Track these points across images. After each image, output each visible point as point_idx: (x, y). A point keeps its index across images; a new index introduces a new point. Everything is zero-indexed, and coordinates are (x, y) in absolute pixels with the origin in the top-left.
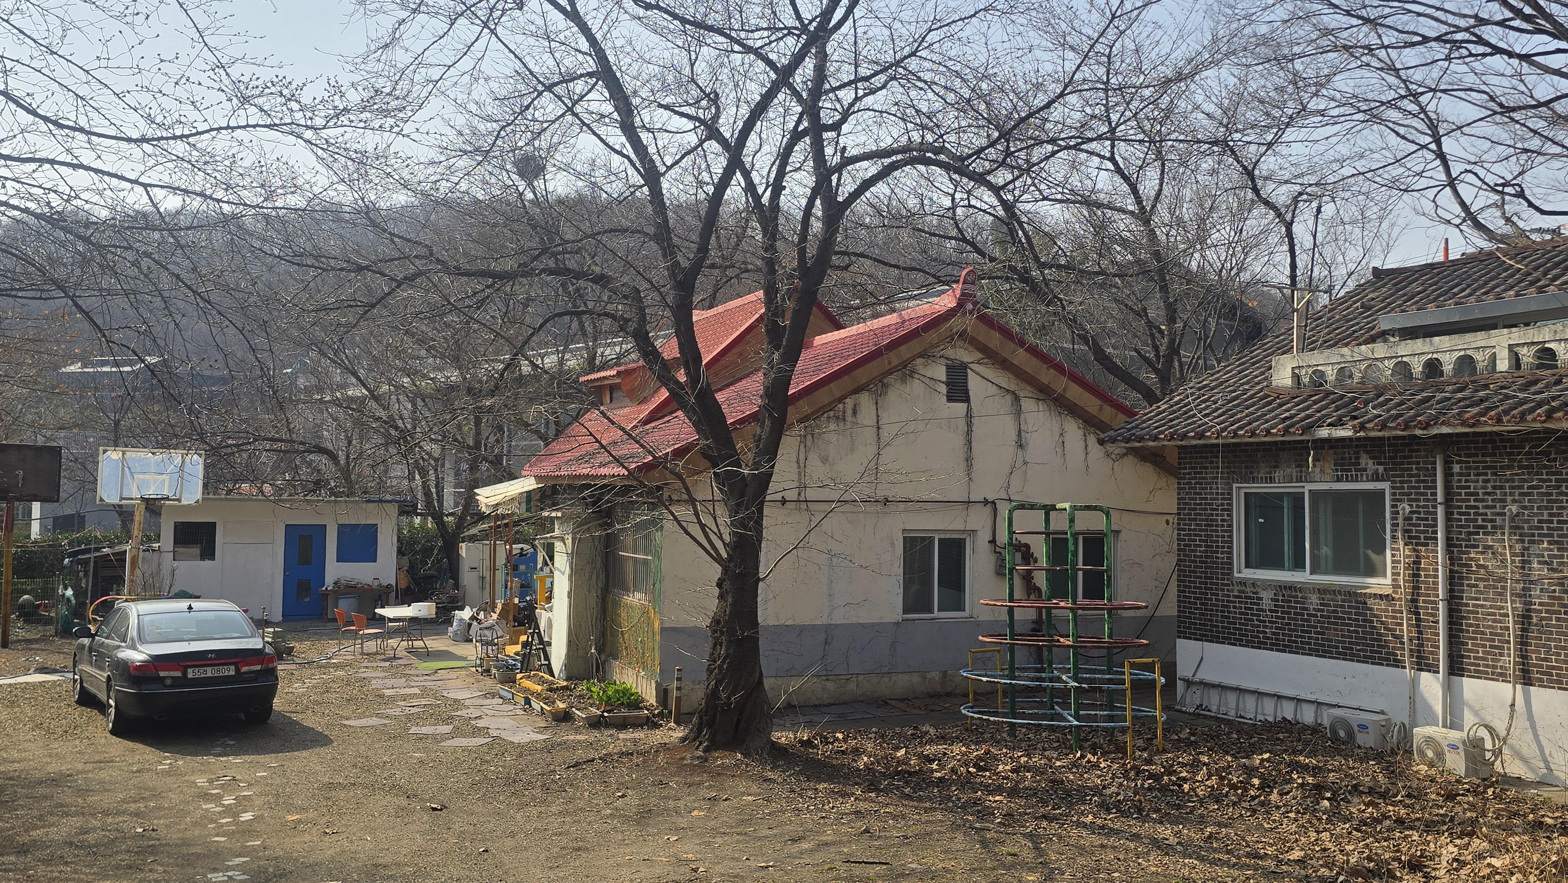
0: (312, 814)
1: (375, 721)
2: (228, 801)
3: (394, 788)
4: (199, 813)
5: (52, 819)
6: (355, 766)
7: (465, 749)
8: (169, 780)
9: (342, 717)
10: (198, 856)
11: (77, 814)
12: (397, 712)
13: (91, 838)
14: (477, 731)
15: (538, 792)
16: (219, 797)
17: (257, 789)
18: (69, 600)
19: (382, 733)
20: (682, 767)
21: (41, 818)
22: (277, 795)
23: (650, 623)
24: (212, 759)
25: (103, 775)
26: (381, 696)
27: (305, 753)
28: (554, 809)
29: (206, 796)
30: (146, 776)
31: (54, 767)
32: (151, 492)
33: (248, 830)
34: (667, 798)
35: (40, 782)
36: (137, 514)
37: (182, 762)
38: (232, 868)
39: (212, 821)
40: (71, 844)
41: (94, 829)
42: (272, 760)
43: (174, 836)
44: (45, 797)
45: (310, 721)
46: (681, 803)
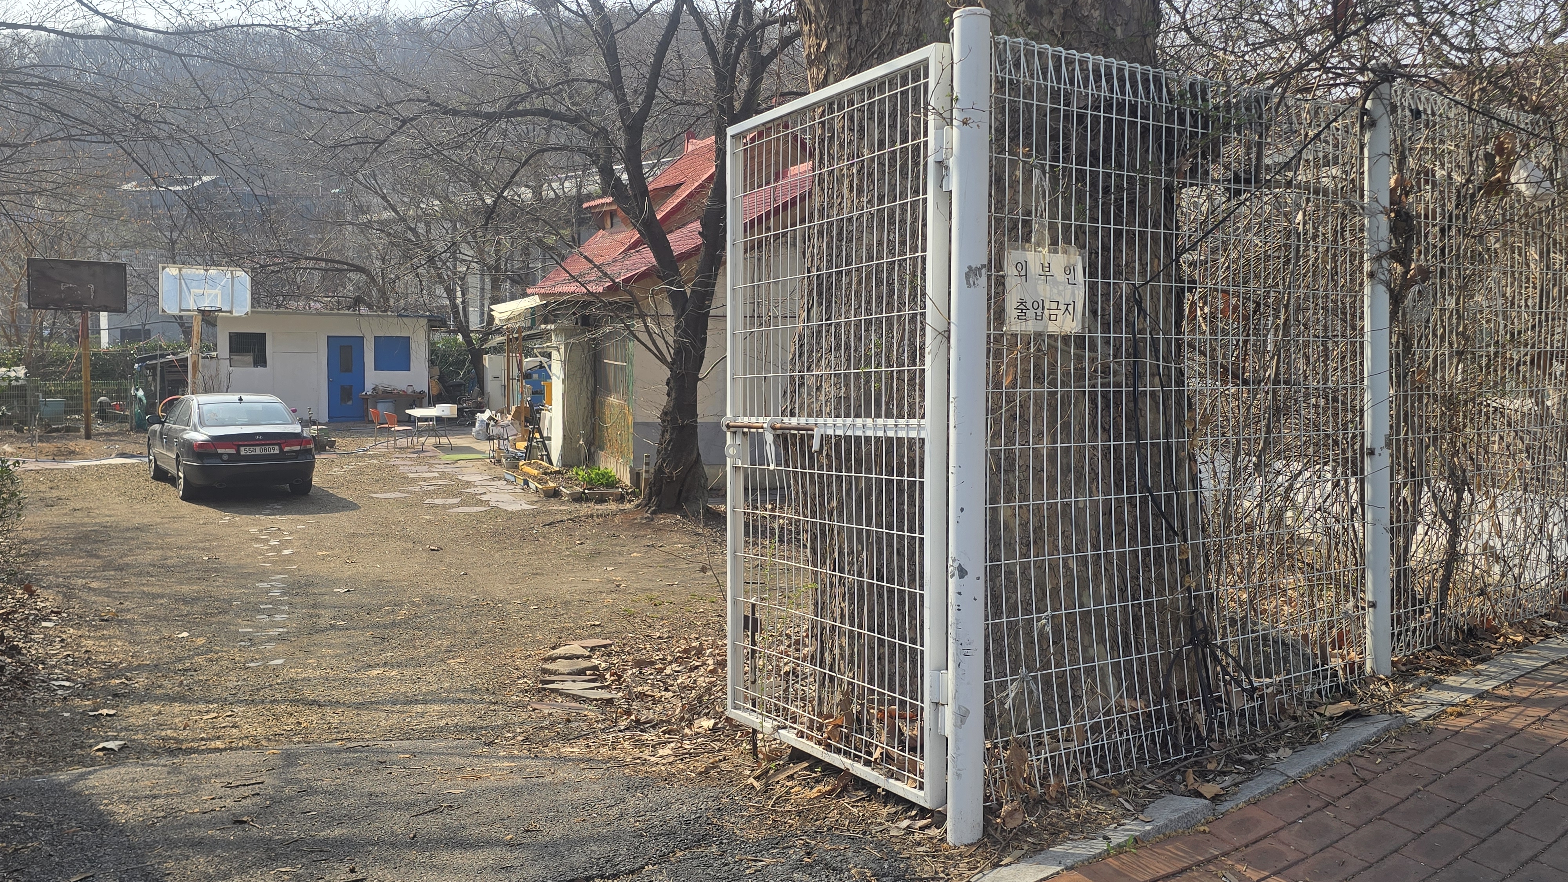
0: (337, 551)
1: (398, 495)
2: (273, 543)
3: (405, 537)
4: (250, 550)
5: (138, 551)
6: (376, 523)
7: (468, 514)
8: (228, 529)
9: (371, 492)
10: (250, 574)
11: (157, 549)
12: (417, 489)
13: (169, 562)
14: (481, 503)
15: (516, 541)
16: (268, 540)
17: (295, 536)
18: (140, 400)
19: (402, 502)
20: (632, 525)
21: (130, 550)
22: (312, 540)
23: (625, 419)
24: (262, 517)
25: (176, 525)
26: (406, 478)
27: (337, 515)
28: (526, 551)
29: (257, 540)
30: (211, 527)
31: (137, 521)
32: (206, 304)
33: (288, 560)
34: (616, 545)
35: (128, 529)
36: (195, 324)
37: (237, 518)
38: (275, 581)
39: (261, 554)
40: (154, 566)
41: (172, 557)
42: (310, 519)
43: (232, 562)
44: (133, 539)
45: (343, 494)
46: (625, 549)
